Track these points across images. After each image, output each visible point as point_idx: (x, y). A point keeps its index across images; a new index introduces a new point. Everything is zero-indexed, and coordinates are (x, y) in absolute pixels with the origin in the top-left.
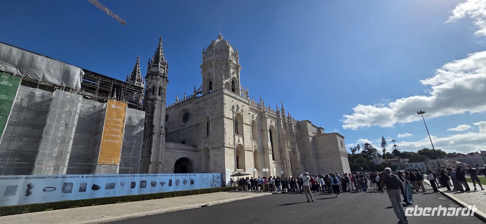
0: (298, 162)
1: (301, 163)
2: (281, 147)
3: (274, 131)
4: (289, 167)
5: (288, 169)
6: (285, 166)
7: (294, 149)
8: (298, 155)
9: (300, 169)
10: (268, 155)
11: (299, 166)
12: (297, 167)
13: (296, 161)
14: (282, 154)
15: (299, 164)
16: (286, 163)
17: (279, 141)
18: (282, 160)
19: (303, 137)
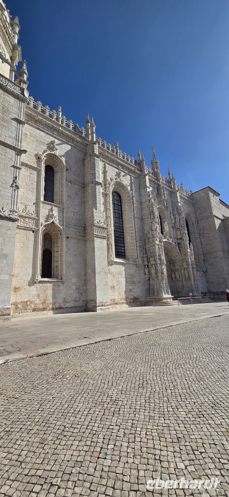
0: (188, 264)
1: (195, 266)
2: (146, 232)
3: (129, 196)
4: (162, 273)
5: (160, 278)
6: (153, 271)
7: (180, 239)
8: (189, 251)
9: (192, 279)
10: (93, 241)
11: (191, 272)
12: (187, 275)
13: (185, 264)
14: (147, 246)
15: (191, 269)
16: (156, 264)
17: (142, 219)
18: (145, 259)
19: (202, 220)
